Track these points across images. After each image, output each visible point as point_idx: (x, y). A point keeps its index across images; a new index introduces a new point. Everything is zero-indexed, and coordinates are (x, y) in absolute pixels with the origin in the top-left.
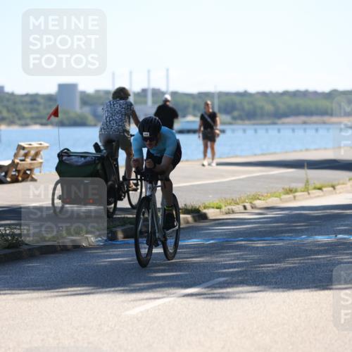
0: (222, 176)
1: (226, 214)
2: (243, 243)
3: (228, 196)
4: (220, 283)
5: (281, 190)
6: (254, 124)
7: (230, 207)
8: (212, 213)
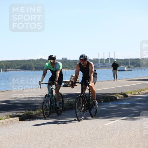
1: (133, 95)
2: (139, 103)
3: (134, 90)
4: (132, 116)
8: (129, 95)
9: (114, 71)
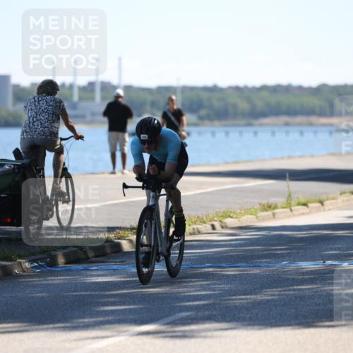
2: (210, 270)
5: (257, 206)
6: (225, 126)
7: (195, 226)
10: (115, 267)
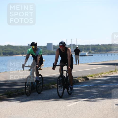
0: (93, 68)
1: (94, 78)
2: (99, 86)
3: (94, 73)
4: (93, 97)
5: (109, 71)
6: (101, 53)
7: (95, 76)
8: (90, 78)
9: (76, 56)
10: (77, 86)
